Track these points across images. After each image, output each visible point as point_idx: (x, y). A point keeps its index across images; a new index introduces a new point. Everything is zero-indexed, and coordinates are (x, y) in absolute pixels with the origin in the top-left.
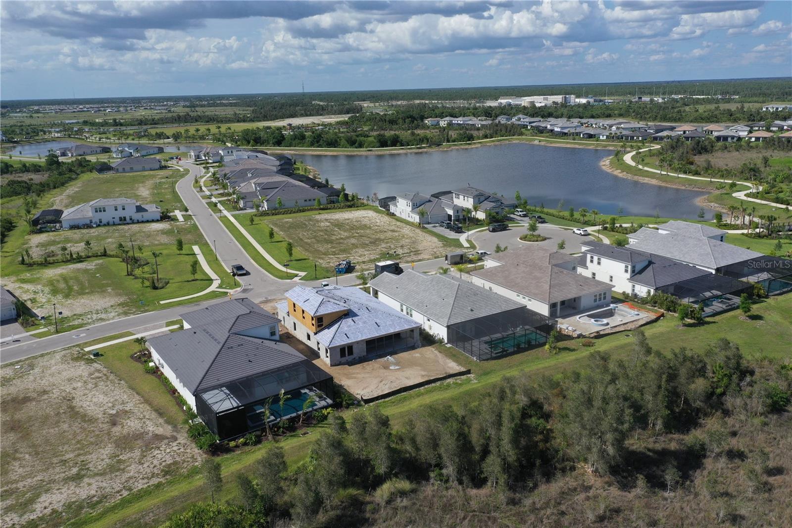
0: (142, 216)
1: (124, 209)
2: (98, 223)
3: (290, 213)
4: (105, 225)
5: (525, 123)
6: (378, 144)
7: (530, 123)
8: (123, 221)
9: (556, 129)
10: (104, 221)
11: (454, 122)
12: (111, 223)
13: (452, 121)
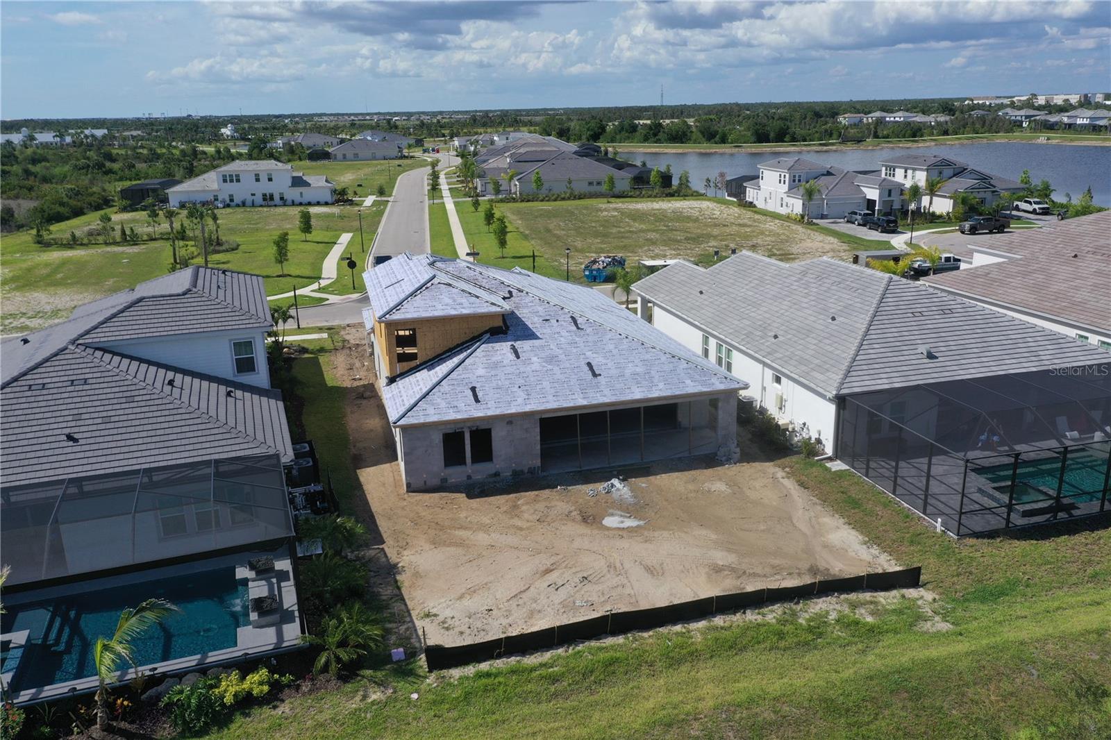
0: (301, 193)
1: (270, 180)
2: (228, 202)
3: (555, 200)
4: (238, 206)
5: (1019, 118)
6: (753, 139)
7: (1027, 117)
8: (268, 199)
9: (1079, 121)
10: (237, 200)
11: (888, 119)
12: (249, 202)
13: (885, 117)
